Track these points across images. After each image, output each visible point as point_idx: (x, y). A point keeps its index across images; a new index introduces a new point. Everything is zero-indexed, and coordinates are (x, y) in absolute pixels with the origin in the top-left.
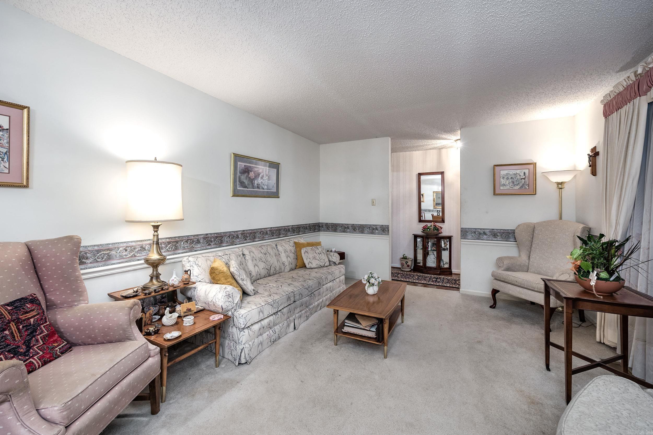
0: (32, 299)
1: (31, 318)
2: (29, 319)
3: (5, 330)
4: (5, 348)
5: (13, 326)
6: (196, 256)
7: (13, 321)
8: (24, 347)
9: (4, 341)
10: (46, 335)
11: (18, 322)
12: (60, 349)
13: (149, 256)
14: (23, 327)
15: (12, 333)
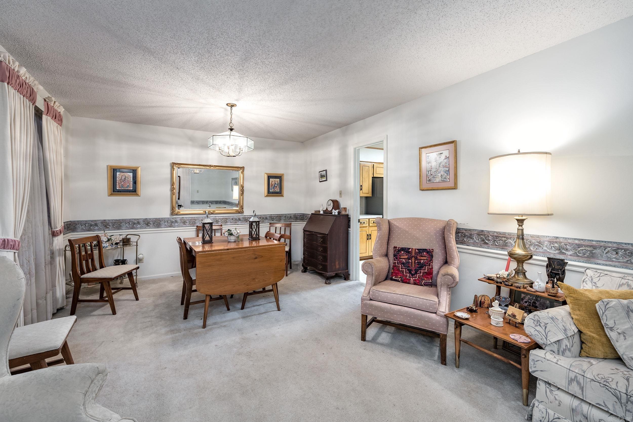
0: (429, 251)
1: (423, 260)
2: (421, 260)
3: (410, 259)
4: (407, 267)
5: (413, 258)
6: (599, 271)
7: (414, 257)
8: (414, 271)
9: (408, 264)
10: (426, 272)
11: (416, 258)
12: (425, 282)
13: (513, 250)
14: (417, 262)
15: (412, 262)
